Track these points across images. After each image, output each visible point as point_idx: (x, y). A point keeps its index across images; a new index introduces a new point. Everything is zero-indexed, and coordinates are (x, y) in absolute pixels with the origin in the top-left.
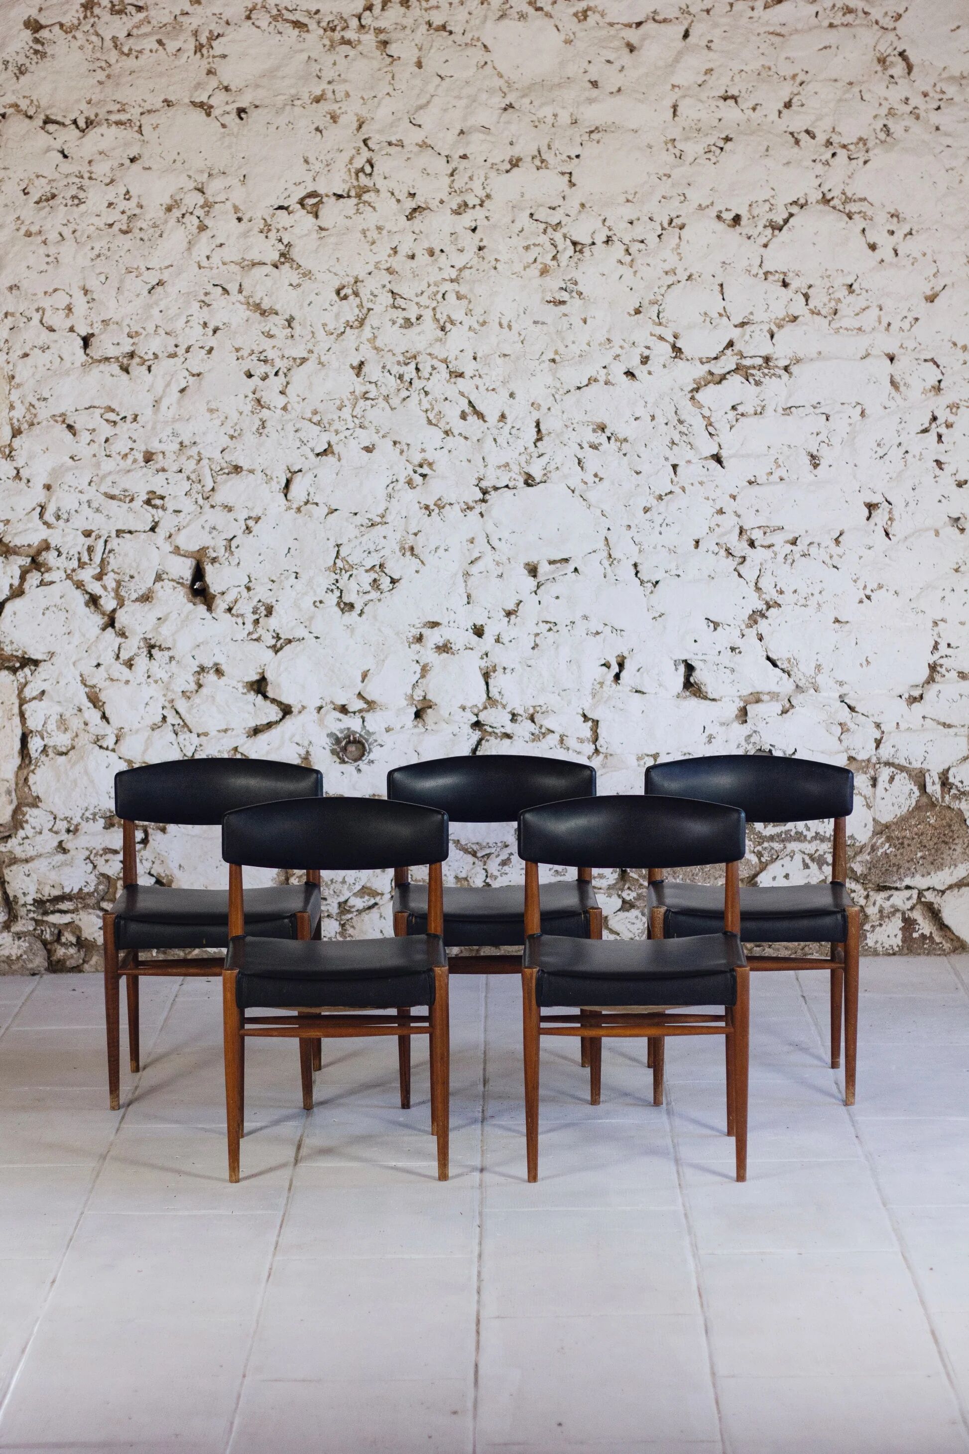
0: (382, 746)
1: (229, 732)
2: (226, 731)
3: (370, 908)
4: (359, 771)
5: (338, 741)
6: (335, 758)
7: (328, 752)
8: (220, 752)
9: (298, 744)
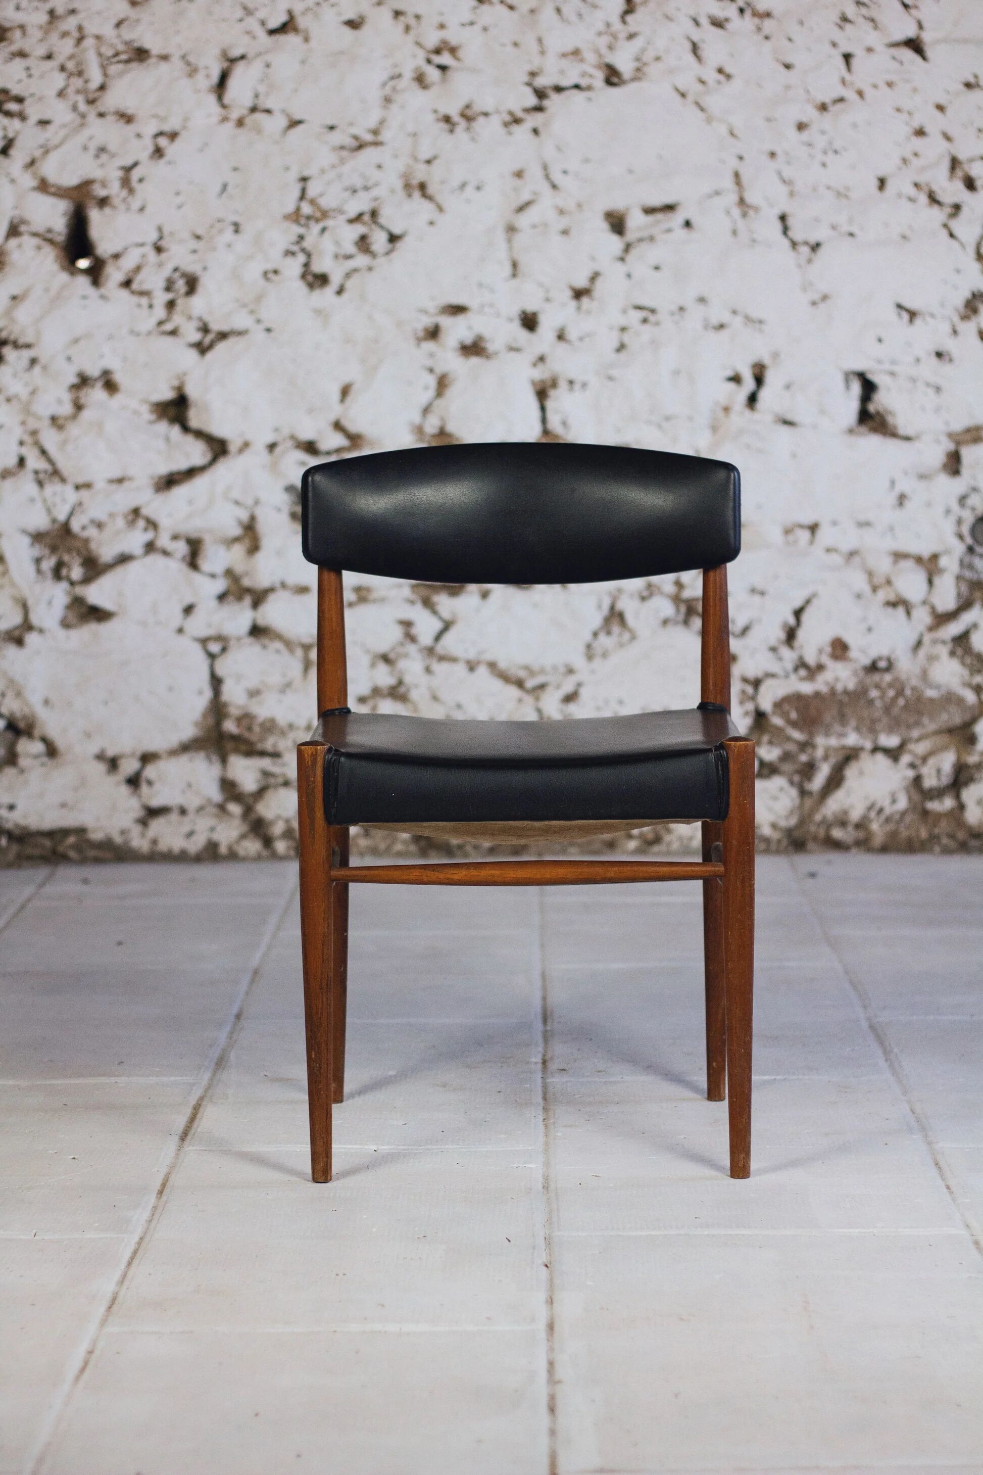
1: (126, 484)
2: (120, 481)
8: (112, 515)
9: (237, 503)
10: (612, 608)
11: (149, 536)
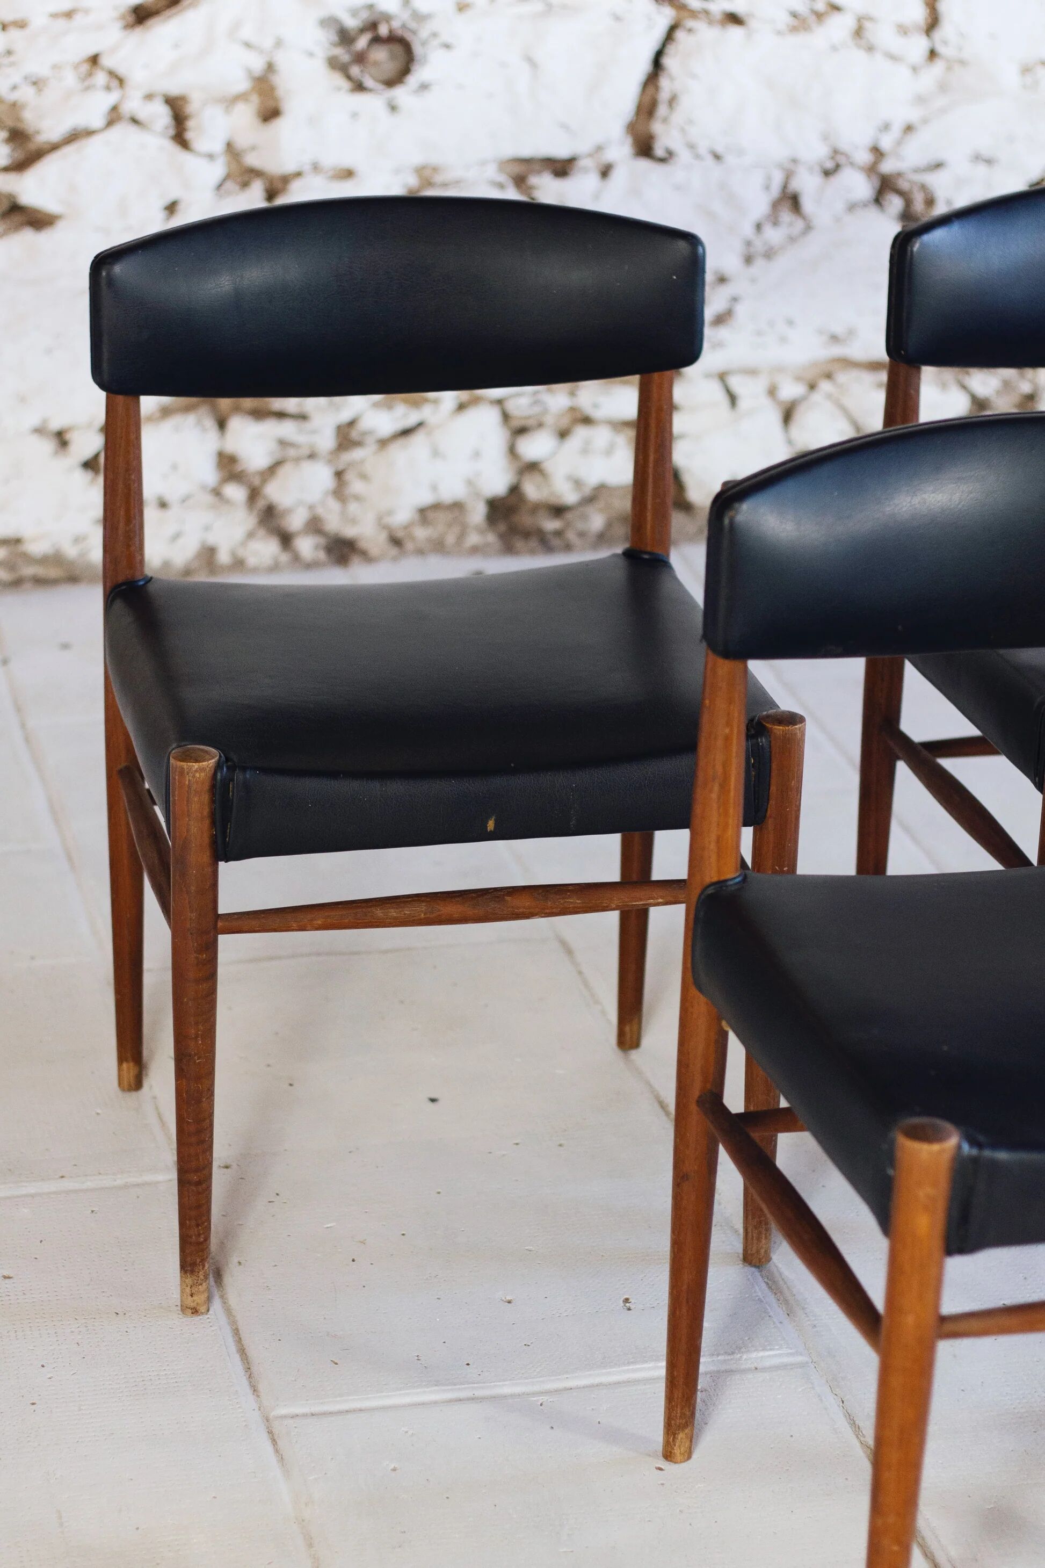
0: (447, 46)
1: (78, 19)
2: (69, 15)
3: (406, 432)
4: (393, 108)
5: (345, 37)
6: (339, 80)
7: (318, 66)
8: (56, 67)
9: (248, 45)
10: (785, 187)
11: (112, 98)
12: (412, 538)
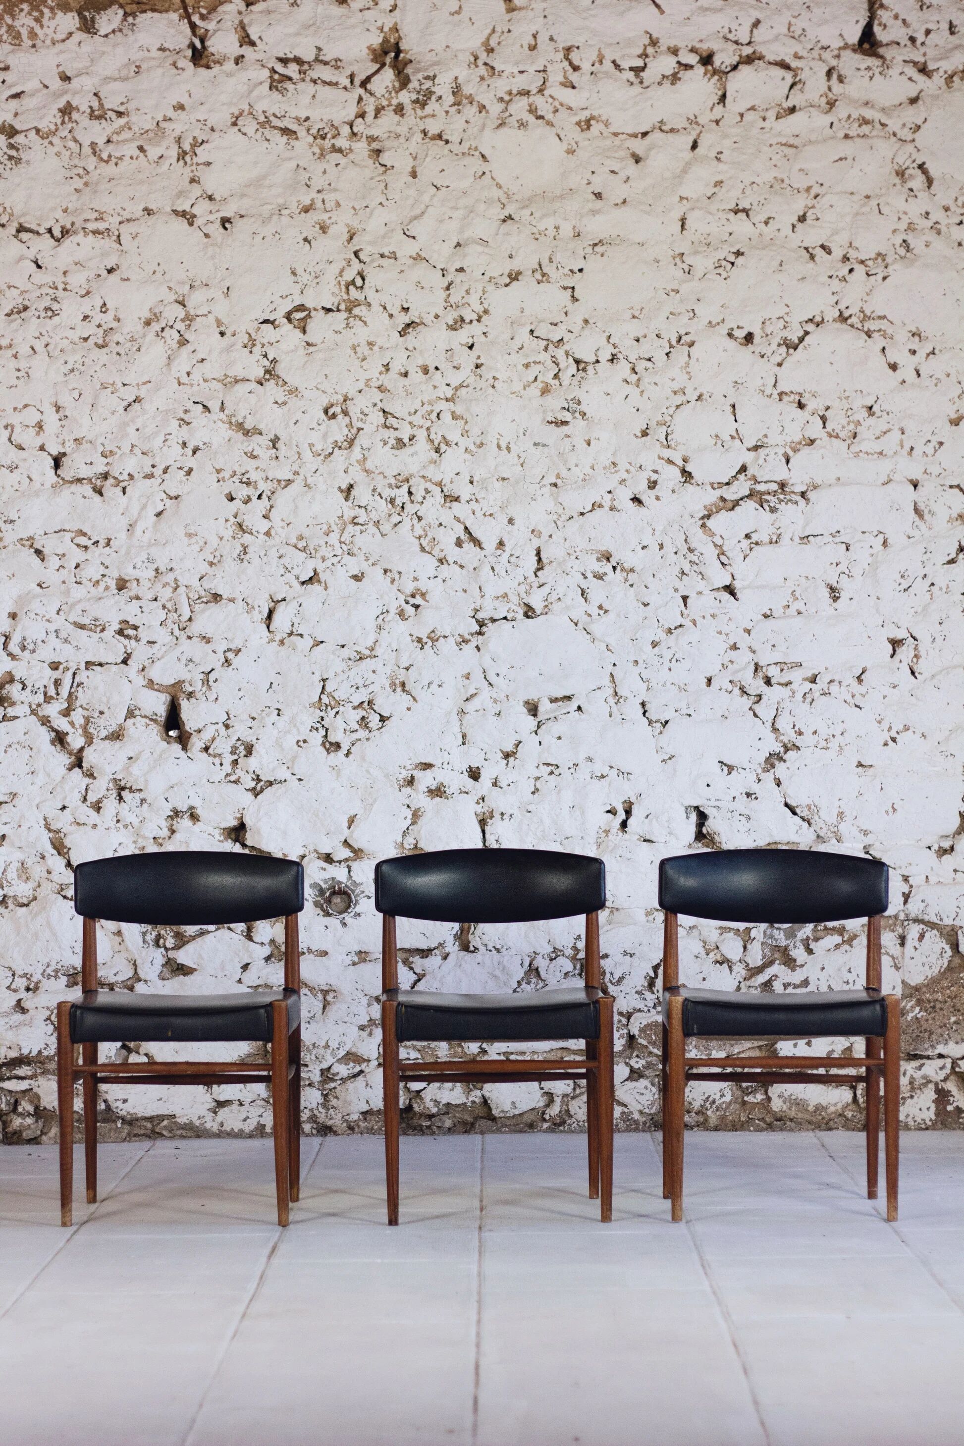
0: (368, 897)
3: (355, 1076)
4: (345, 924)
5: (322, 892)
6: (319, 911)
7: (310, 904)
10: (531, 964)
12: (359, 1127)
